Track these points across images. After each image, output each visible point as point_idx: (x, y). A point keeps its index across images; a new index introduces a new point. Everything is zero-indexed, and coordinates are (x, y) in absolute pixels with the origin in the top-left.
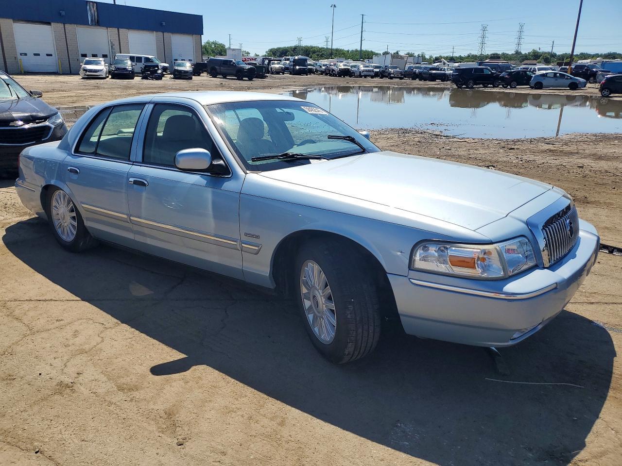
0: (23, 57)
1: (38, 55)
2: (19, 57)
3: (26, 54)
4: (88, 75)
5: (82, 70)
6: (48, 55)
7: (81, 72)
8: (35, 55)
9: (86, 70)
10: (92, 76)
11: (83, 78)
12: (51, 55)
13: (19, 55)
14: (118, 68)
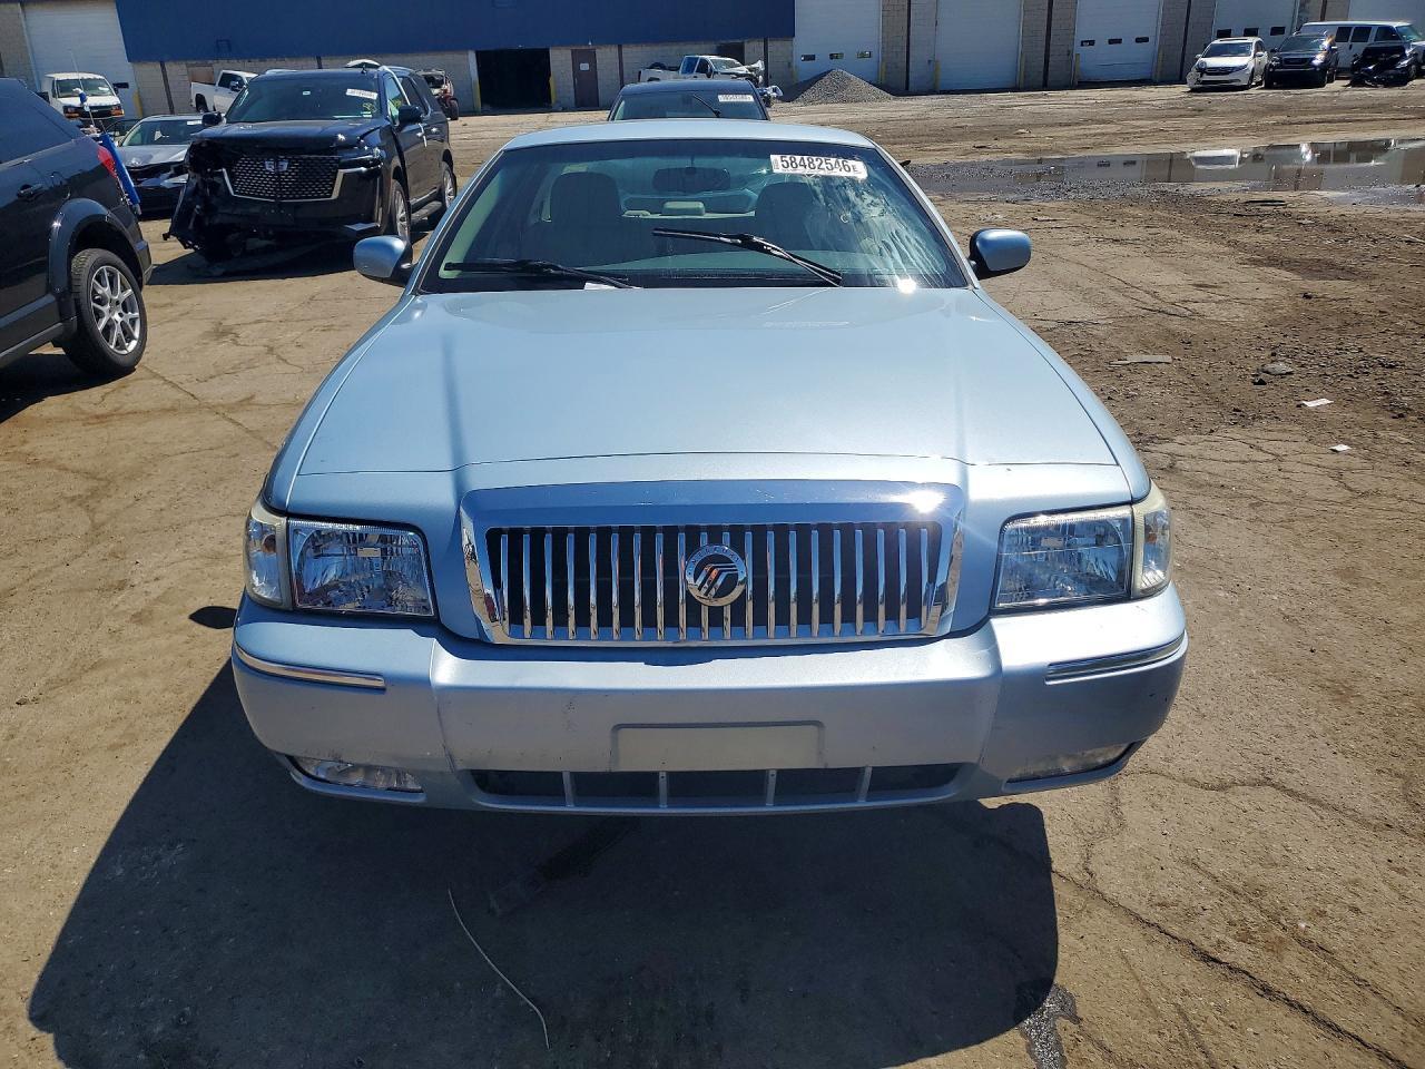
0: (1087, 48)
1: (1119, 41)
2: (1077, 49)
3: (1092, 43)
4: (1204, 82)
5: (1194, 70)
6: (1138, 40)
7: (1192, 76)
8: (1111, 42)
9: (1203, 70)
10: (1219, 83)
11: (1193, 90)
12: (1146, 40)
13: (1077, 43)
14: (1287, 61)
